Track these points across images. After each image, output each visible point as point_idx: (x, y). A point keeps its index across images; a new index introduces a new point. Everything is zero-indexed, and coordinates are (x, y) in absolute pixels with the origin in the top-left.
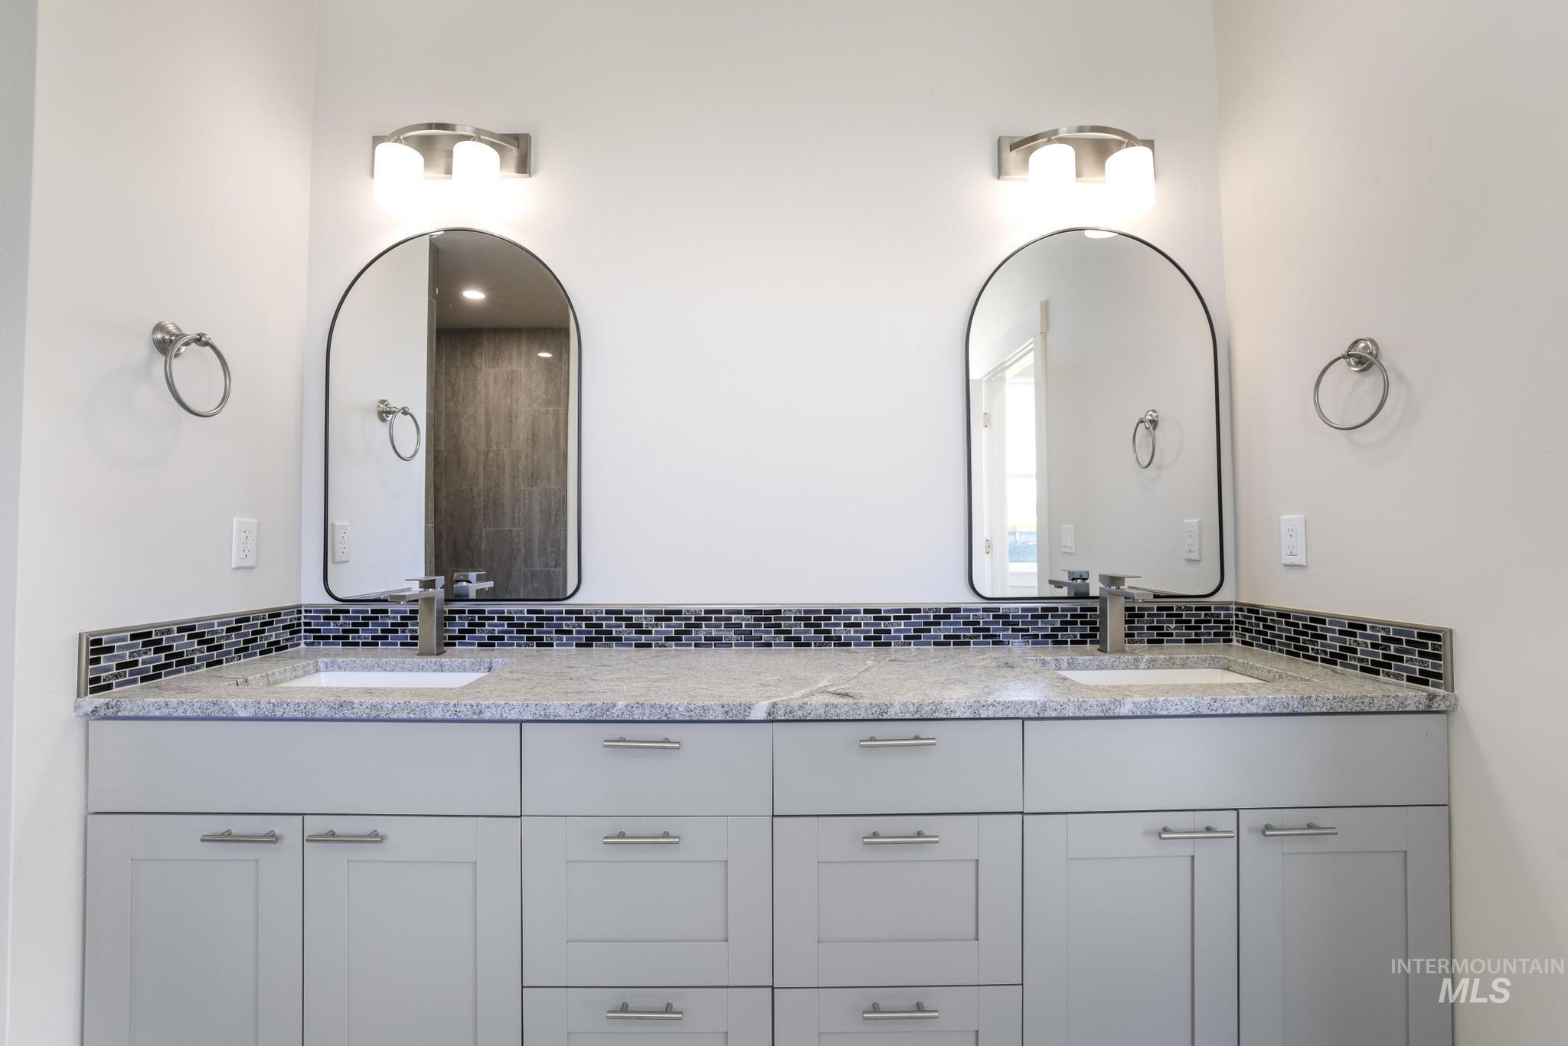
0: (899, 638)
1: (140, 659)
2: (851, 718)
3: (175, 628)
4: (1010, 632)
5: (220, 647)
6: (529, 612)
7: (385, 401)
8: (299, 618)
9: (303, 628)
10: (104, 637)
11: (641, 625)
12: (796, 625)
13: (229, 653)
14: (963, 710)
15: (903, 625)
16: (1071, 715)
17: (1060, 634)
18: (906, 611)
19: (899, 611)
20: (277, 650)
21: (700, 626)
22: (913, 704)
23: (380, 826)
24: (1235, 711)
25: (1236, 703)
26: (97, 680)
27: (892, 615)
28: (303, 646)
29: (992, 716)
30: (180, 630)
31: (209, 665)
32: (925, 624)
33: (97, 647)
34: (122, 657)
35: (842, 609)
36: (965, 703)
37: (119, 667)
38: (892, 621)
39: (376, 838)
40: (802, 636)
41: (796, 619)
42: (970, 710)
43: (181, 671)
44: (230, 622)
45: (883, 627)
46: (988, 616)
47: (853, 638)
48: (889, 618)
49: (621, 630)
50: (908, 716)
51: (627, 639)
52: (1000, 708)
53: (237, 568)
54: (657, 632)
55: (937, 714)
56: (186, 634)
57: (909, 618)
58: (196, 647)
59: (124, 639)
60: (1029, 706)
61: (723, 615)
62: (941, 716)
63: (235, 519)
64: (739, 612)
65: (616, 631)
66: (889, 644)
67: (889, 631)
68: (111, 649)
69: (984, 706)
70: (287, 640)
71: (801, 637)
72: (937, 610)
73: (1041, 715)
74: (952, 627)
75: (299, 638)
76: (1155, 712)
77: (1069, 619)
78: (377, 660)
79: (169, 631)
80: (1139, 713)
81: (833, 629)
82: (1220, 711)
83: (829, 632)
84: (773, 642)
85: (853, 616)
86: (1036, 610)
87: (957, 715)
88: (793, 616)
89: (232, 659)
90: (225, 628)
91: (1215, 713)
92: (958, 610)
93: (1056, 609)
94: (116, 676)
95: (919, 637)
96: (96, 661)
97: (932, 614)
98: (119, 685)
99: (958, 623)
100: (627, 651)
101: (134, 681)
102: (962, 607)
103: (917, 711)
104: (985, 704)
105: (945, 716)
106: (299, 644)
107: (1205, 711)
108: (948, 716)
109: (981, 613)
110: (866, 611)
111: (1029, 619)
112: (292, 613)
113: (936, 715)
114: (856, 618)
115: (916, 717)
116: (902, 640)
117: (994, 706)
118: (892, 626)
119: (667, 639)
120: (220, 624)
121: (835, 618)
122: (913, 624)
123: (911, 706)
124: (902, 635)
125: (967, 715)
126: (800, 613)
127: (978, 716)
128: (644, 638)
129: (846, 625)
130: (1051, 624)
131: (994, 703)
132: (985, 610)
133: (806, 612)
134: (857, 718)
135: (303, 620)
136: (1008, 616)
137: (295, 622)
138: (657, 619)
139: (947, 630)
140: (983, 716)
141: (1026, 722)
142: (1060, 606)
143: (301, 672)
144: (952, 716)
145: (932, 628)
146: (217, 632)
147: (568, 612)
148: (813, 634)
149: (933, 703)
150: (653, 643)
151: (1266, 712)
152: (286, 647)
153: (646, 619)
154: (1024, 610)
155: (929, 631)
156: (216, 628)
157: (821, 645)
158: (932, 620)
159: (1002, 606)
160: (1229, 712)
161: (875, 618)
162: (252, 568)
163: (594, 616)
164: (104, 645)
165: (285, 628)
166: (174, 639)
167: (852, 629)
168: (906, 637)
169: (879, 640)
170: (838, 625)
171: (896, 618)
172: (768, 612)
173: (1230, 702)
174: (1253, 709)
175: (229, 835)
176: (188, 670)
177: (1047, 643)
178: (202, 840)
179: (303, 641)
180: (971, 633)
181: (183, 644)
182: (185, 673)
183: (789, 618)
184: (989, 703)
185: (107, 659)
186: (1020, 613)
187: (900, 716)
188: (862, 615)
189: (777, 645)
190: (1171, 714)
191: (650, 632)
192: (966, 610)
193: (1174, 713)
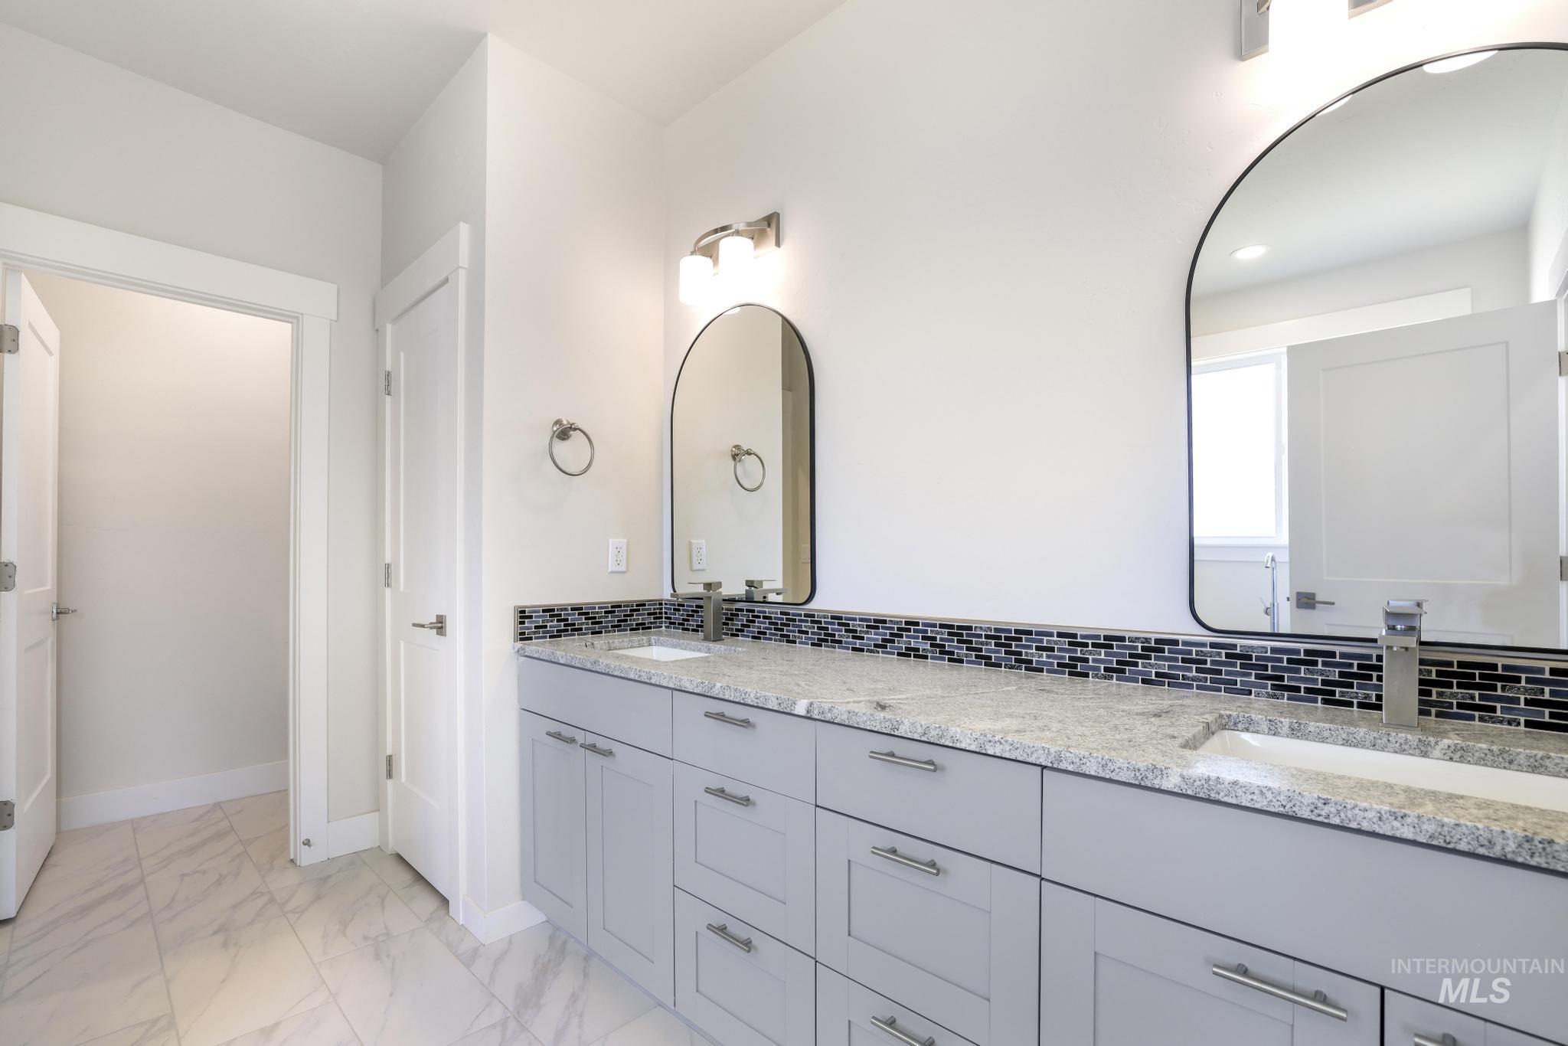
0: (1098, 669)
1: (548, 625)
2: (868, 728)
3: (570, 607)
4: (1253, 679)
5: (601, 622)
6: (782, 613)
7: (737, 446)
8: (661, 609)
9: (664, 615)
10: (527, 610)
11: (856, 631)
12: (987, 644)
13: (607, 627)
14: (968, 741)
15: (1103, 654)
16: (1093, 773)
17: (1338, 690)
18: (1106, 638)
19: (1098, 637)
20: (643, 629)
21: (901, 636)
22: (921, 726)
23: (616, 748)
24: (1365, 826)
25: (1369, 815)
26: (524, 633)
27: (1090, 642)
28: (664, 628)
29: (999, 755)
30: (572, 609)
31: (592, 633)
32: (1131, 656)
33: (523, 615)
34: (538, 622)
35: (1034, 630)
36: (971, 734)
37: (536, 627)
38: (1090, 648)
39: (609, 753)
40: (993, 655)
41: (987, 637)
42: (976, 743)
43: (574, 635)
44: (607, 607)
45: (1079, 655)
46: (1219, 654)
47: (1045, 664)
48: (1086, 645)
49: (840, 633)
50: (916, 737)
51: (846, 643)
52: (1008, 748)
53: (611, 572)
54: (868, 639)
55: (944, 740)
56: (577, 612)
57: (1111, 647)
58: (584, 621)
59: (538, 612)
60: (1041, 752)
61: (920, 627)
62: (946, 743)
63: (610, 540)
64: (934, 626)
65: (839, 635)
66: (1086, 675)
67: (1086, 660)
68: (531, 617)
69: (990, 741)
70: (651, 623)
71: (991, 657)
72: (1147, 640)
73: (1055, 766)
74: (1167, 664)
75: (662, 623)
76: (1217, 796)
77: (1355, 670)
78: (678, 641)
79: (566, 609)
80: (1190, 792)
81: (1024, 651)
82: (1336, 821)
83: (1020, 654)
84: (965, 659)
85: (1045, 638)
86: (1297, 652)
87: (963, 746)
88: (983, 633)
89: (610, 632)
90: (603, 610)
91: (1326, 821)
92: (1175, 642)
93: (1332, 654)
94: (535, 633)
95: (1123, 671)
96: (523, 623)
97: (1140, 645)
98: (536, 638)
99: (1176, 660)
100: (844, 653)
101: (545, 637)
102: (1181, 638)
103: (925, 733)
104: (992, 739)
105: (951, 745)
106: (661, 627)
107: (1305, 813)
108: (954, 745)
109: (1208, 649)
110: (1060, 635)
111: (1285, 664)
112: (655, 604)
113: (942, 742)
114: (1048, 641)
115: (924, 739)
116: (1102, 672)
117: (1001, 743)
118: (1090, 654)
119: (876, 646)
120: (599, 608)
121: (1027, 640)
122: (1115, 655)
123: (919, 727)
124: (1102, 666)
125: (973, 748)
126: (991, 631)
127: (984, 751)
128: (858, 643)
129: (1038, 648)
130: (1322, 675)
131: (1002, 741)
132: (1213, 645)
133: (996, 630)
134: (873, 729)
135: (664, 610)
136: (1250, 658)
137: (658, 611)
138: (868, 627)
139: (1159, 666)
140: (989, 752)
141: (1044, 771)
142: (1338, 650)
143: (636, 644)
144: (958, 745)
145: (1140, 661)
146: (597, 613)
147: (806, 615)
148: (1003, 655)
149: (939, 727)
150: (865, 648)
151: (1435, 843)
152: (650, 628)
153: (859, 625)
154: (1274, 650)
155: (1136, 664)
156: (597, 610)
157: (1012, 667)
158: (1140, 651)
159: (1240, 642)
160: (1354, 825)
161: (1070, 644)
162: (624, 572)
163: (823, 620)
164: (527, 614)
165: (649, 614)
166: (568, 615)
167: (1044, 653)
168: (1106, 669)
169: (1075, 668)
170: (1030, 647)
171: (1094, 645)
172: (960, 627)
173: (1357, 811)
174: (1407, 833)
175: (559, 735)
176: (578, 635)
177: (1315, 701)
178: (547, 734)
179: (664, 625)
180: (1194, 673)
181: (574, 618)
182: (576, 636)
183: (980, 636)
184: (996, 739)
185: (529, 623)
186: (1269, 654)
187: (910, 735)
188: (1055, 638)
189: (969, 662)
190: (1243, 804)
191: (862, 638)
192: (1185, 643)
193: (1249, 805)
